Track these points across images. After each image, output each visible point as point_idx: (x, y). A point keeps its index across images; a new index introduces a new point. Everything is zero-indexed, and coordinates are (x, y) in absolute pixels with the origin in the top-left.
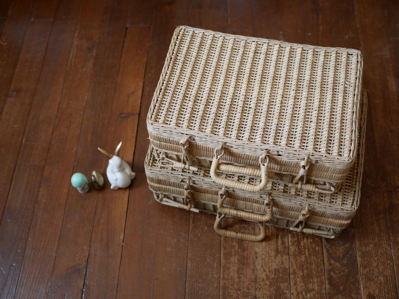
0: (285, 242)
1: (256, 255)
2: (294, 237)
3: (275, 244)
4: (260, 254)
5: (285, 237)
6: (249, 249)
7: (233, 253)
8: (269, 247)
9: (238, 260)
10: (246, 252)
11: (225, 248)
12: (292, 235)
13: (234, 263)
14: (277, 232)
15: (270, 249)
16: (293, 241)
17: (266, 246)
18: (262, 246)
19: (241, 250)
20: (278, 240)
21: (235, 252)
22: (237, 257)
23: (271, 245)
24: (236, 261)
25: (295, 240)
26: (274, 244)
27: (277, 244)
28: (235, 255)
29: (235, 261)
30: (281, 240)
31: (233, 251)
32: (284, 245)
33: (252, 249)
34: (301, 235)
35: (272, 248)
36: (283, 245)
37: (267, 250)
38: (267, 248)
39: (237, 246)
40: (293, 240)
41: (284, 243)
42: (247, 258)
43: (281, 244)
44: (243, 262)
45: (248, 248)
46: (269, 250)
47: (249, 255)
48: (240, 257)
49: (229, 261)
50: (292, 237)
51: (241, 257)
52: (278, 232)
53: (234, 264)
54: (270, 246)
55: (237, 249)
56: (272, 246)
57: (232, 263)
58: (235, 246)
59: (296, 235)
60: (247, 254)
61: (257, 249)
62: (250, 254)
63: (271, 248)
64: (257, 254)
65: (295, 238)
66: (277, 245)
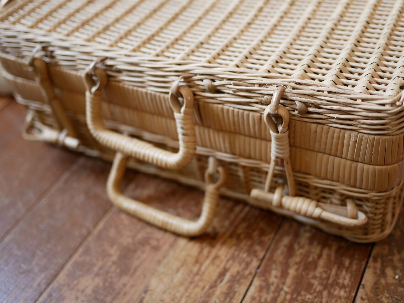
0: (235, 293)
1: (143, 295)
2: (265, 291)
3: (207, 287)
4: (154, 297)
5: (242, 280)
6: (138, 273)
7: (96, 269)
8: (187, 289)
9: (96, 291)
10: (125, 279)
11: (87, 252)
12: (264, 284)
13: (83, 291)
14: (228, 261)
15: (187, 294)
16: (258, 298)
17: (181, 284)
18: (172, 281)
19: (118, 271)
20: (221, 281)
21: (101, 268)
22: (98, 281)
23: (197, 286)
24: (89, 291)
25: (266, 299)
26: (204, 288)
27: (214, 289)
28: (97, 275)
29: (87, 287)
30: (229, 284)
31: (100, 263)
32: (228, 299)
33: (145, 276)
34: (286, 293)
35: (192, 296)
36: (225, 299)
37: (178, 295)
38: (182, 289)
39: (114, 258)
40: (261, 297)
41: (231, 295)
42: (118, 294)
43: (222, 293)
44: (102, 297)
45: (136, 270)
46: (181, 297)
47: (127, 288)
48: (104, 283)
49: (75, 282)
50: (261, 289)
51: (107, 284)
52: (230, 262)
53: (79, 294)
54: (192, 287)
55: (109, 264)
56: (198, 290)
57: (78, 290)
58: (110, 255)
59: (272, 288)
60: (125, 285)
61: (154, 283)
62: (132, 286)
63: (190, 294)
64: (149, 293)
65: (268, 292)
66: (211, 291)
